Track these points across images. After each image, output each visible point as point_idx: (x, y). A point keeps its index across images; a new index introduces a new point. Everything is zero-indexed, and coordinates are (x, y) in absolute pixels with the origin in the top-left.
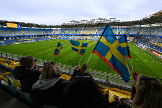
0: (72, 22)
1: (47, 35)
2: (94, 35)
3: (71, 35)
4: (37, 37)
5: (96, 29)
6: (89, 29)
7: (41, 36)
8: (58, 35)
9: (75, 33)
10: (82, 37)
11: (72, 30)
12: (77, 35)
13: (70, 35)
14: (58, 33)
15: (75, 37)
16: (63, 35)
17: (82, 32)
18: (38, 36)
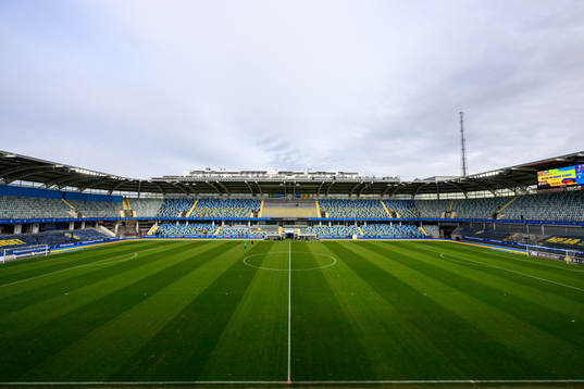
0: (204, 172)
1: (91, 223)
2: (312, 222)
3: (218, 223)
4: (36, 231)
5: (313, 201)
7: (63, 225)
8: (146, 223)
9: (237, 213)
10: (269, 230)
11: (217, 201)
12: (245, 222)
13: (210, 222)
14: (151, 211)
15: (238, 228)
16: (174, 222)
17: (265, 212)
18: (43, 225)
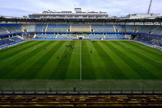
1: (15, 35)
2: (88, 33)
3: (56, 33)
5: (89, 25)
6: (80, 25)
8: (32, 34)
9: (62, 30)
10: (74, 36)
11: (55, 25)
12: (65, 33)
13: (54, 33)
14: (32, 29)
15: (63, 35)
16: (41, 33)
18: (1, 37)
